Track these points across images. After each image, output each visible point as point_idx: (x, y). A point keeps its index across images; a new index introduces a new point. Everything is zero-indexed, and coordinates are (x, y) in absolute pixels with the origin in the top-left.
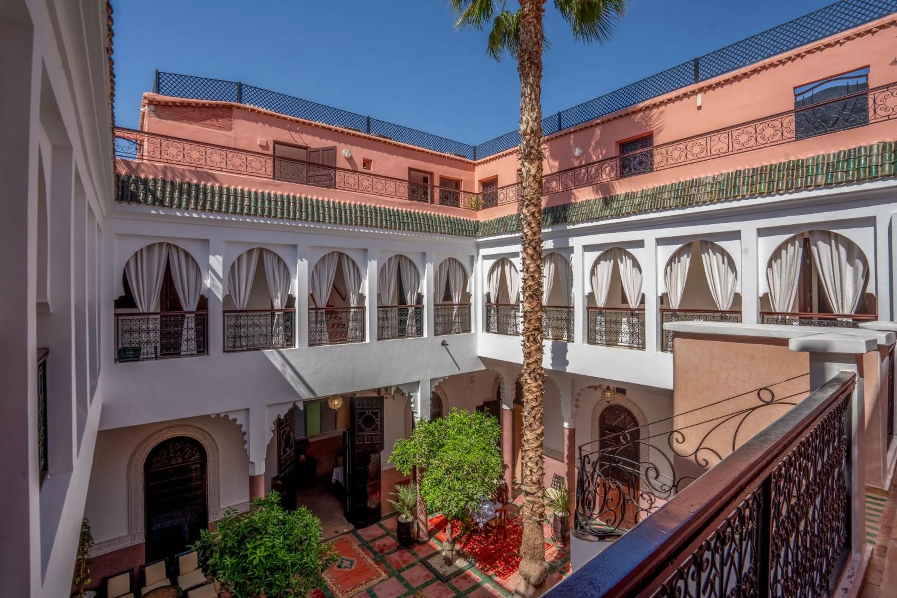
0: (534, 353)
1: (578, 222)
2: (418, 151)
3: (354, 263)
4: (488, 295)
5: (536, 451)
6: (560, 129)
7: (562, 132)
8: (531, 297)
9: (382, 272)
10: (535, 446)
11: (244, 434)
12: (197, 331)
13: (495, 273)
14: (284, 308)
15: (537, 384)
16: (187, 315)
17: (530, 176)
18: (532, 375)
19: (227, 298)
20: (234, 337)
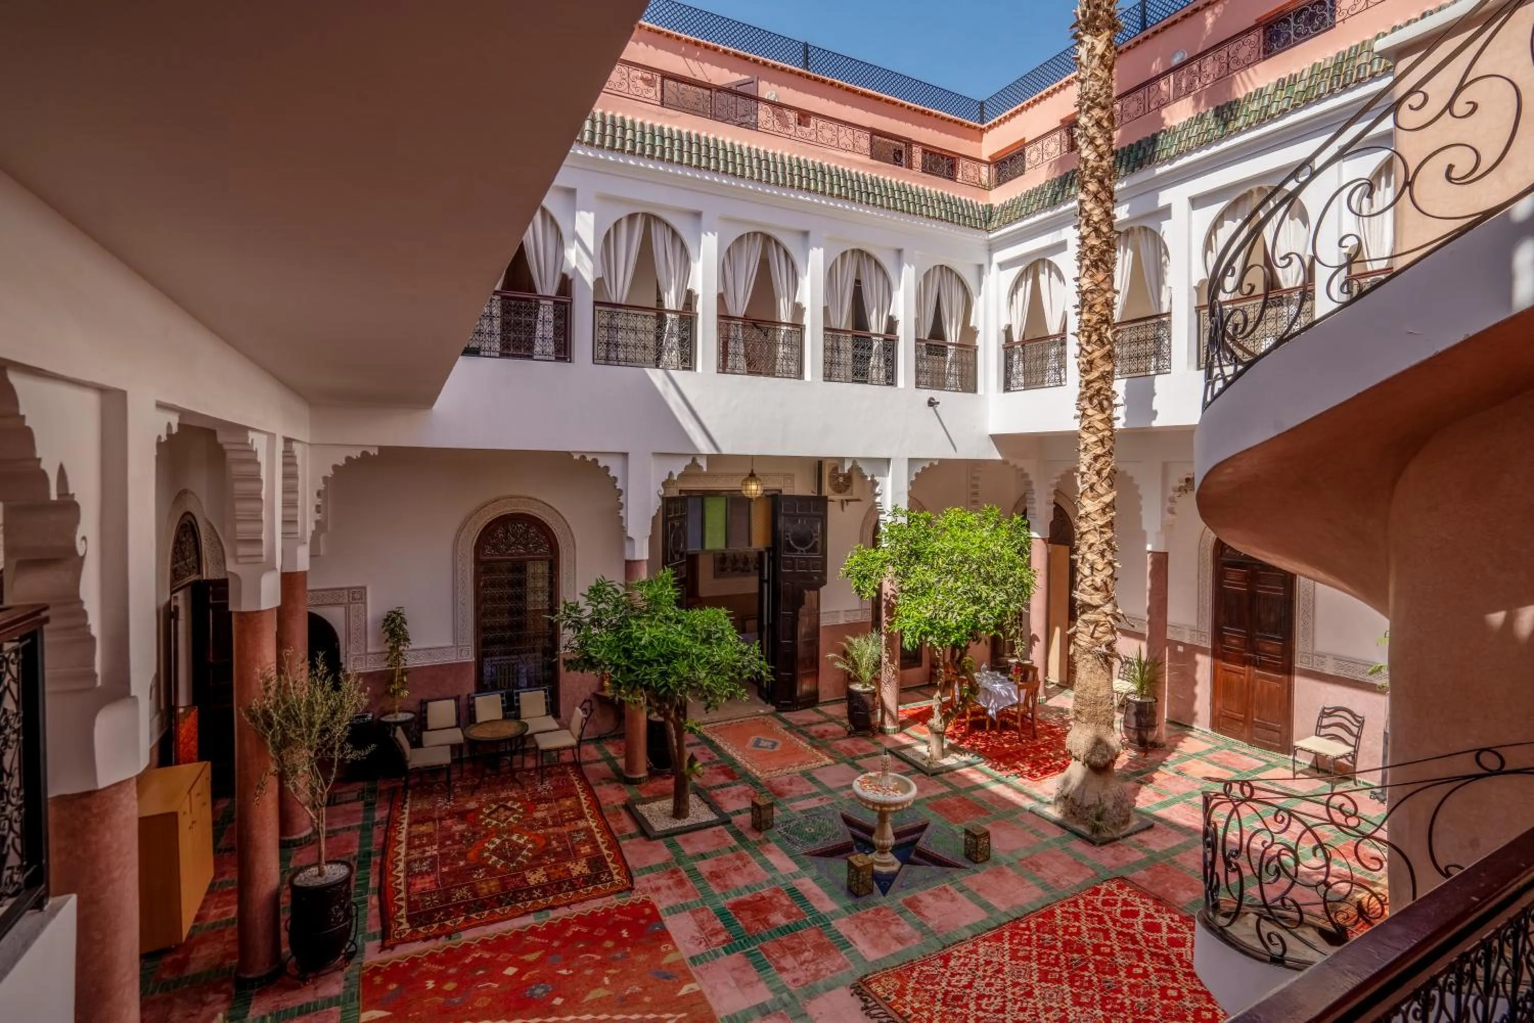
0: (1098, 362)
1: (1180, 154)
2: (887, 101)
3: (787, 254)
4: (1008, 331)
5: (1102, 532)
6: (1144, 27)
7: (1149, 32)
8: (1095, 264)
9: (831, 274)
10: (1101, 523)
11: (620, 492)
12: (556, 328)
13: (1021, 291)
14: (680, 309)
15: (1104, 416)
16: (542, 302)
17: (1094, 57)
18: (1095, 401)
19: (599, 283)
20: (608, 344)
